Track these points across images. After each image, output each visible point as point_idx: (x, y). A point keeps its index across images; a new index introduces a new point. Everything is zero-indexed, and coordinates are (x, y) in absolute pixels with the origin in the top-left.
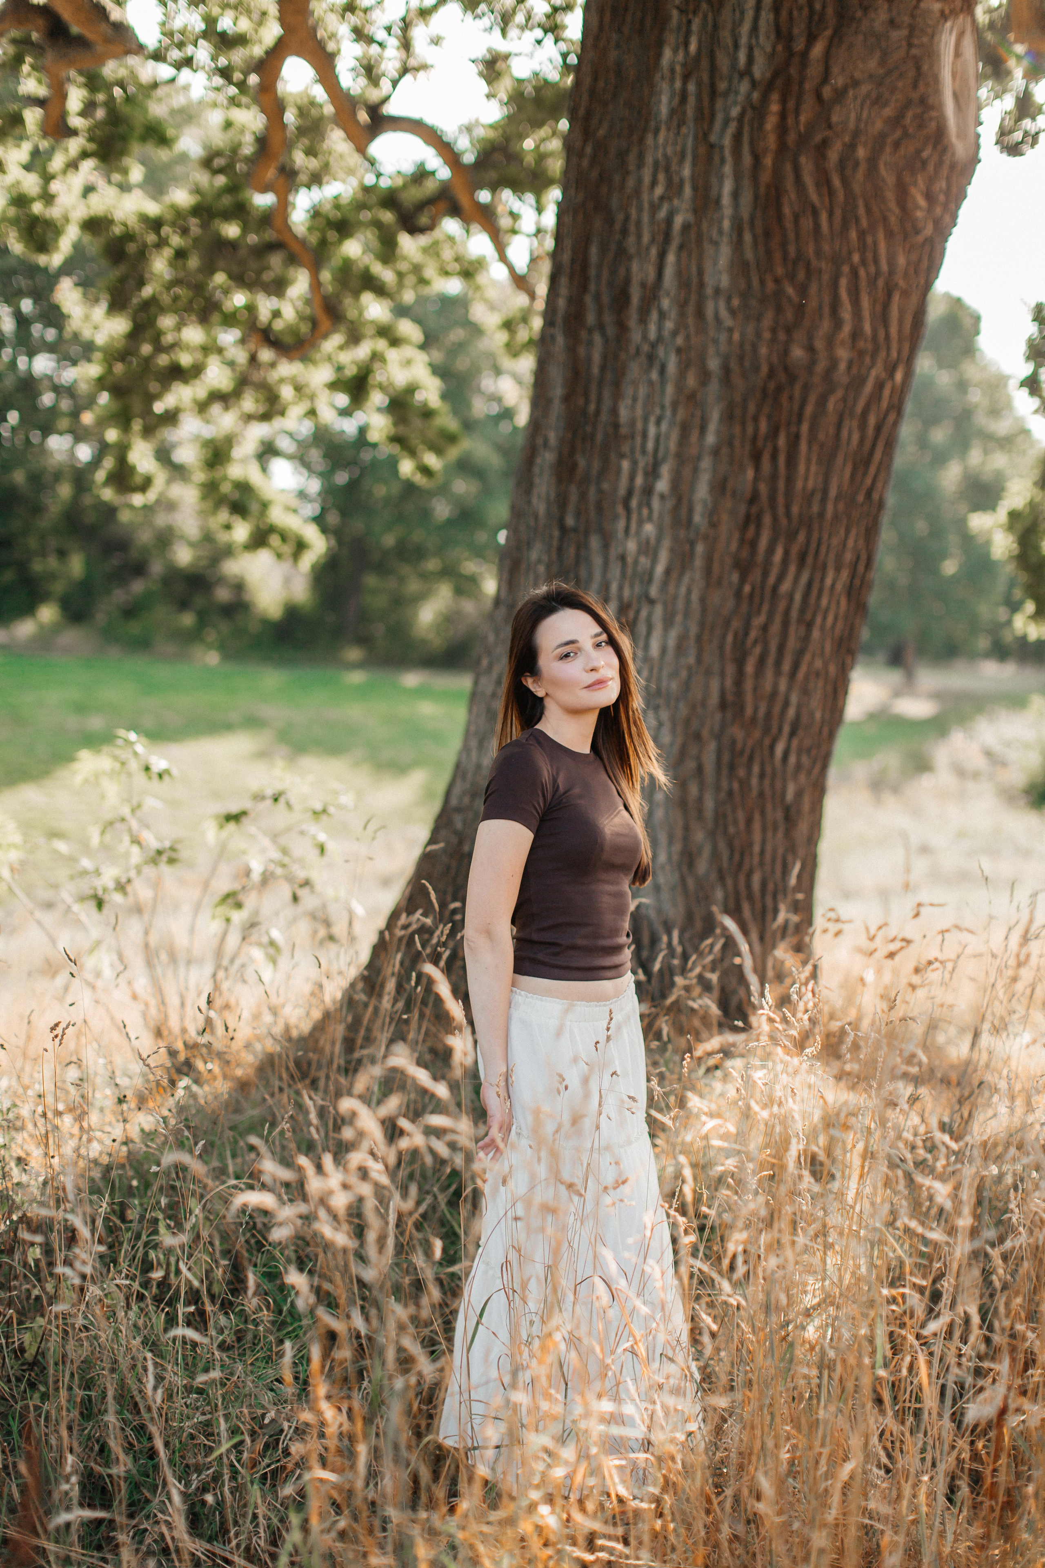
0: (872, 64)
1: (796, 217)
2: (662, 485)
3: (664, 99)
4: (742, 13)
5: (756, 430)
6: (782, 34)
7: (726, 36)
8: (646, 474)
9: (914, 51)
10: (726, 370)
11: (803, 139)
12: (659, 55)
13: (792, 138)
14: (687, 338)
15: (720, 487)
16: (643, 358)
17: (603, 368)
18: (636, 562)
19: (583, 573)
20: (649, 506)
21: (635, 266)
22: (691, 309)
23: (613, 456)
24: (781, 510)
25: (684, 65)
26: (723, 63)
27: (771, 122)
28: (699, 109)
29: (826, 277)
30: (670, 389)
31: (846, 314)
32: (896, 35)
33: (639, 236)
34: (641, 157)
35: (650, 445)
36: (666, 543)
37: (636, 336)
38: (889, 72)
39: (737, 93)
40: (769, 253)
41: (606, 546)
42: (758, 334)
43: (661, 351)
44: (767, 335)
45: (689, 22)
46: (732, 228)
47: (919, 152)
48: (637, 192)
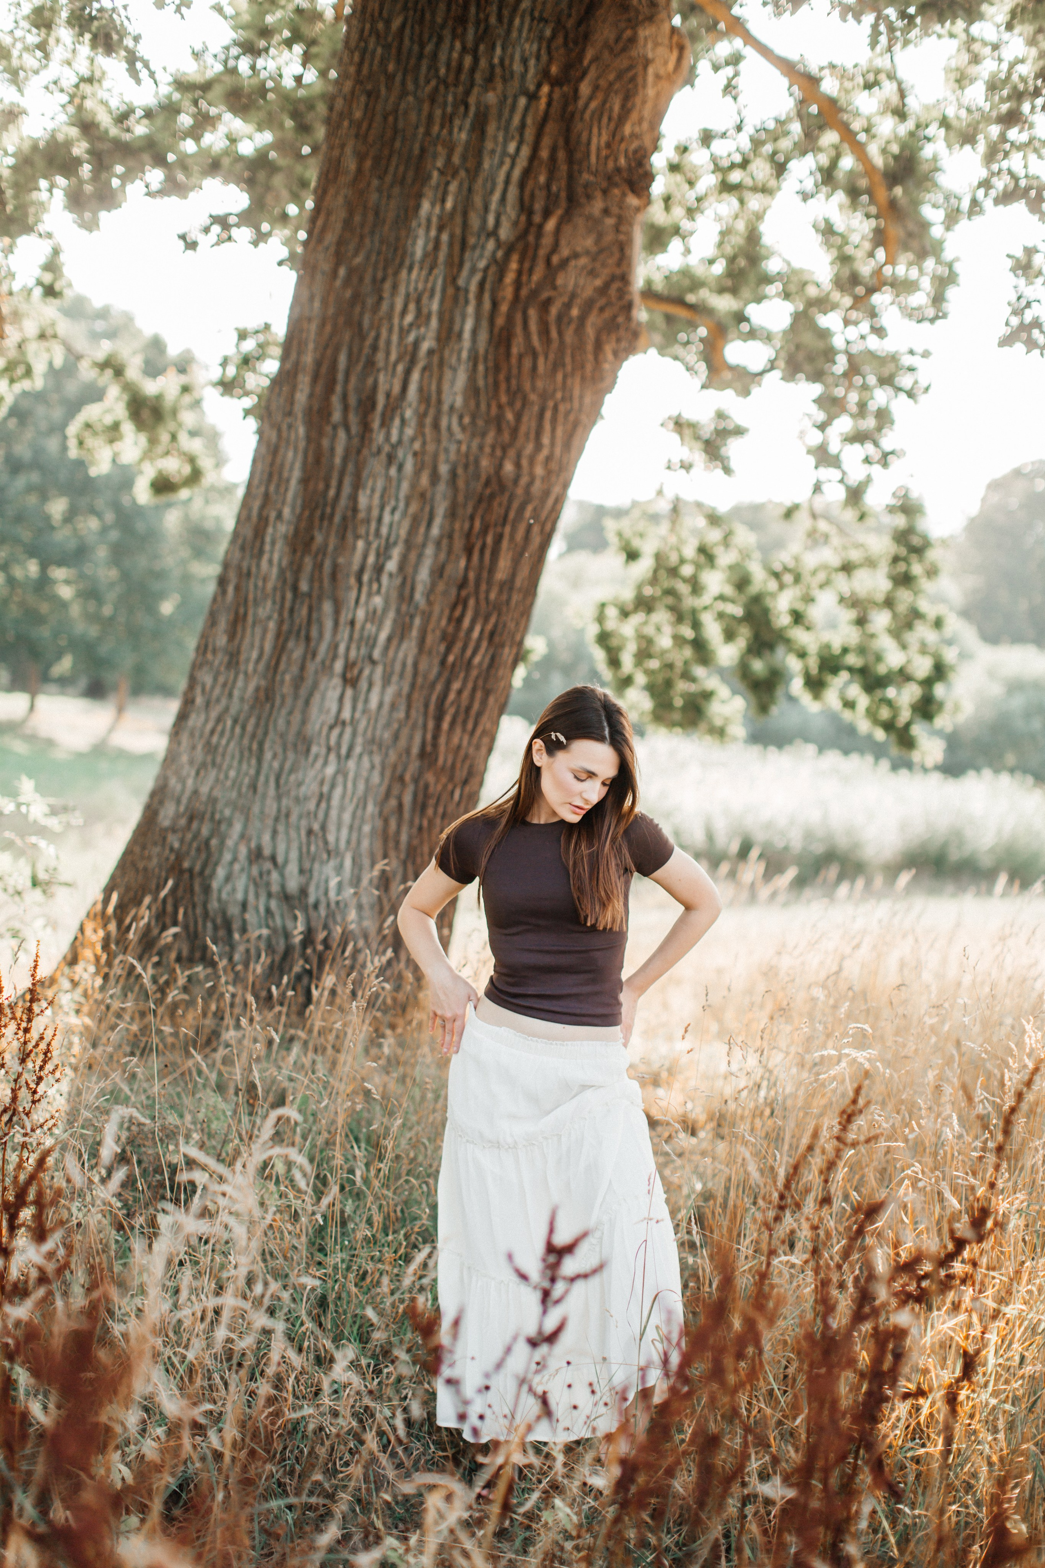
0: (589, 242)
1: (521, 357)
2: (391, 566)
3: (420, 243)
4: (494, 185)
5: (471, 527)
6: (525, 207)
7: (478, 200)
8: (378, 555)
9: (622, 237)
10: (453, 474)
11: (534, 293)
12: (418, 207)
13: (524, 292)
14: (424, 444)
15: (438, 572)
16: (383, 457)
17: (345, 459)
18: (363, 628)
19: (314, 633)
20: (378, 580)
21: (382, 378)
22: (428, 421)
23: (350, 536)
24: (482, 596)
25: (440, 218)
26: (475, 221)
27: (510, 278)
28: (450, 255)
29: (536, 408)
30: (405, 486)
31: (546, 440)
32: (610, 221)
33: (388, 353)
34: (395, 287)
35: (384, 530)
36: (391, 615)
37: (379, 437)
38: (601, 251)
39: (483, 247)
40: (496, 384)
41: (337, 612)
42: (481, 448)
43: (400, 453)
44: (487, 450)
45: (447, 184)
46: (469, 358)
47: (615, 317)
48: (390, 316)
